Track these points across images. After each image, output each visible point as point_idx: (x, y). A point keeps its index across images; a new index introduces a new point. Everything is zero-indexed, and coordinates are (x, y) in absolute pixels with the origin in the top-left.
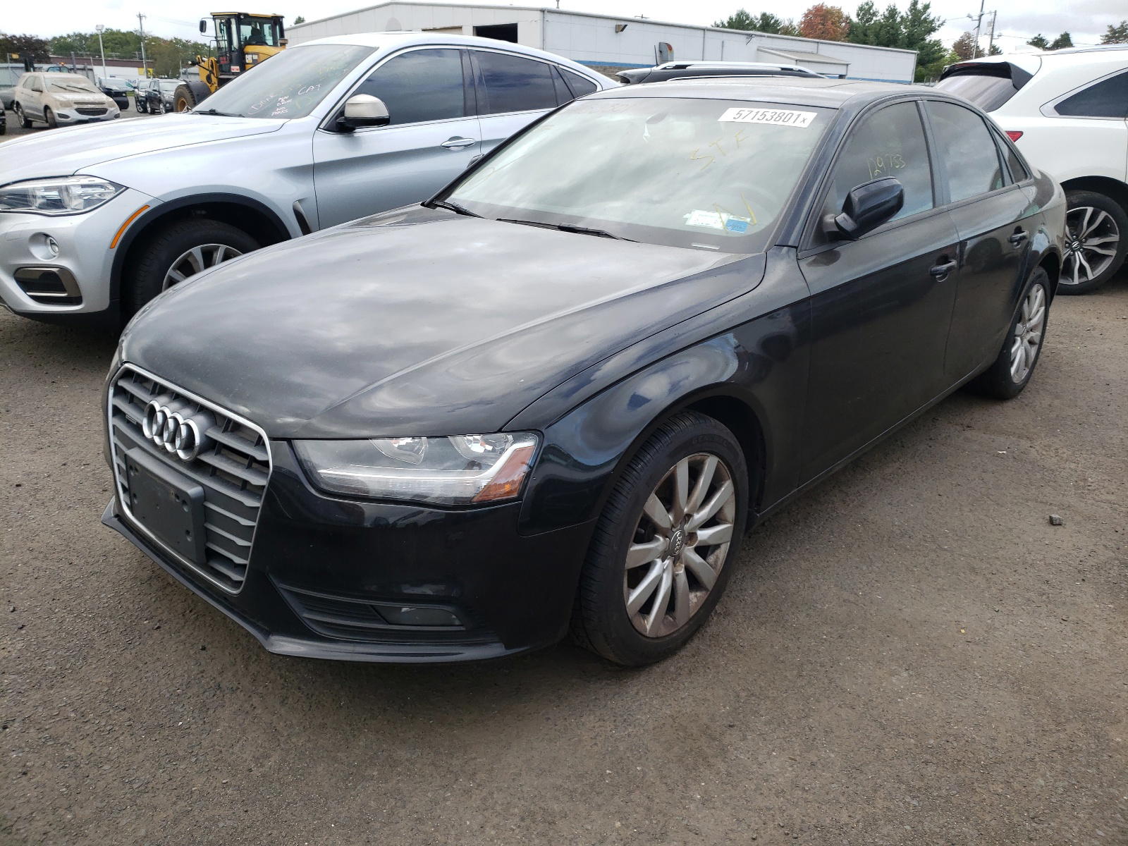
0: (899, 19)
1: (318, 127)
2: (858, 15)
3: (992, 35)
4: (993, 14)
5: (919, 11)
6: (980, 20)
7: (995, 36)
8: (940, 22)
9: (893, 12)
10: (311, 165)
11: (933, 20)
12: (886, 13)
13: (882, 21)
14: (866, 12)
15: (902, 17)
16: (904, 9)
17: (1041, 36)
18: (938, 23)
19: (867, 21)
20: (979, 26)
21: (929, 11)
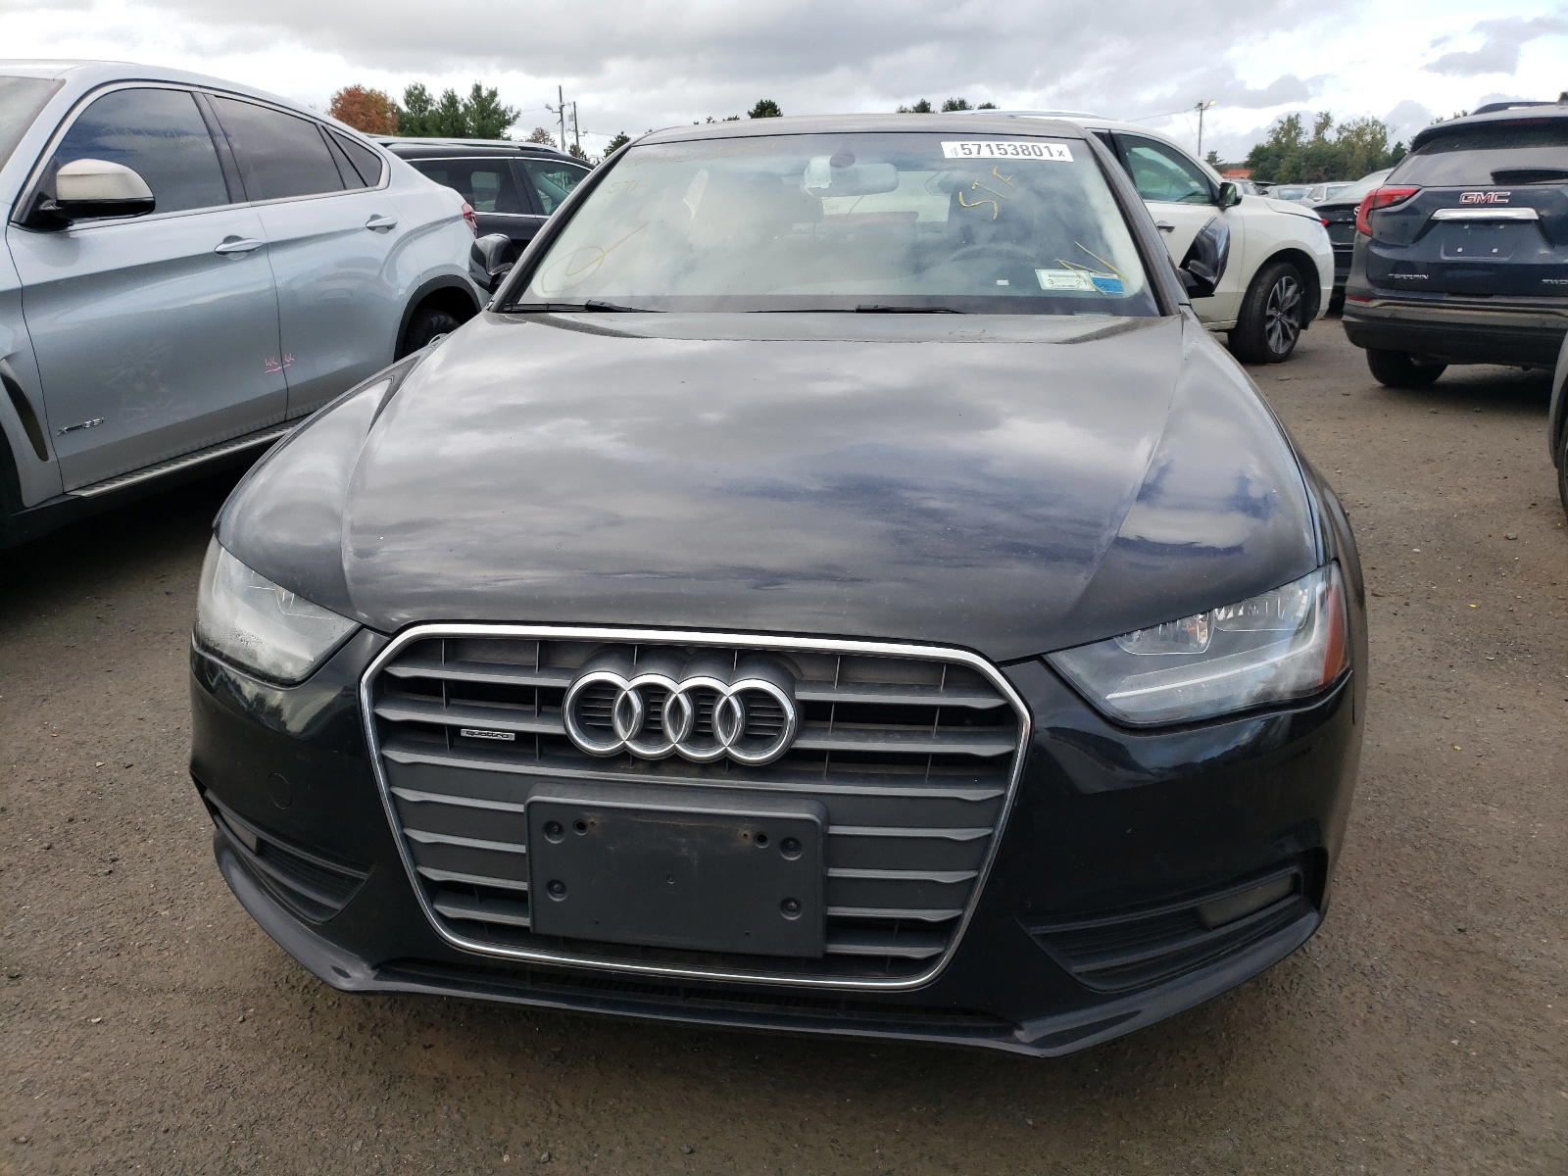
0: (461, 109)
1: (9, 220)
2: (407, 103)
3: (576, 131)
4: (572, 105)
5: (486, 99)
6: (561, 112)
7: (580, 133)
8: (514, 113)
9: (451, 100)
10: (18, 289)
11: (505, 111)
12: (444, 101)
13: (440, 111)
14: (416, 97)
15: (465, 106)
16: (464, 95)
17: (625, 135)
18: (512, 115)
19: (421, 111)
20: (562, 120)
21: (497, 99)
